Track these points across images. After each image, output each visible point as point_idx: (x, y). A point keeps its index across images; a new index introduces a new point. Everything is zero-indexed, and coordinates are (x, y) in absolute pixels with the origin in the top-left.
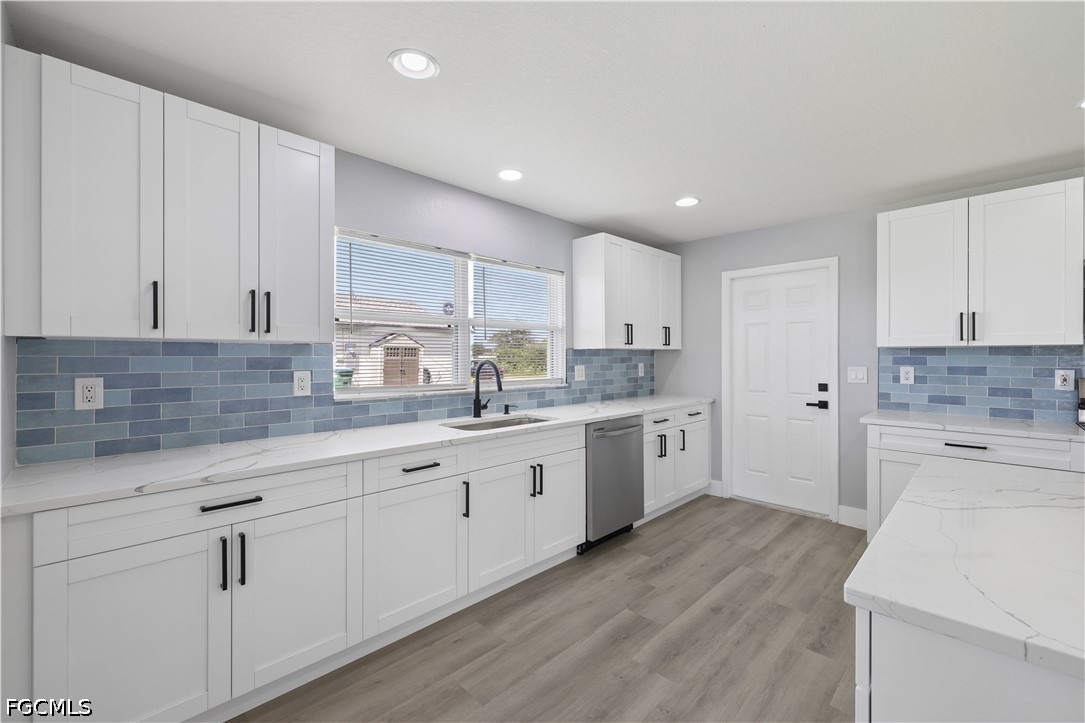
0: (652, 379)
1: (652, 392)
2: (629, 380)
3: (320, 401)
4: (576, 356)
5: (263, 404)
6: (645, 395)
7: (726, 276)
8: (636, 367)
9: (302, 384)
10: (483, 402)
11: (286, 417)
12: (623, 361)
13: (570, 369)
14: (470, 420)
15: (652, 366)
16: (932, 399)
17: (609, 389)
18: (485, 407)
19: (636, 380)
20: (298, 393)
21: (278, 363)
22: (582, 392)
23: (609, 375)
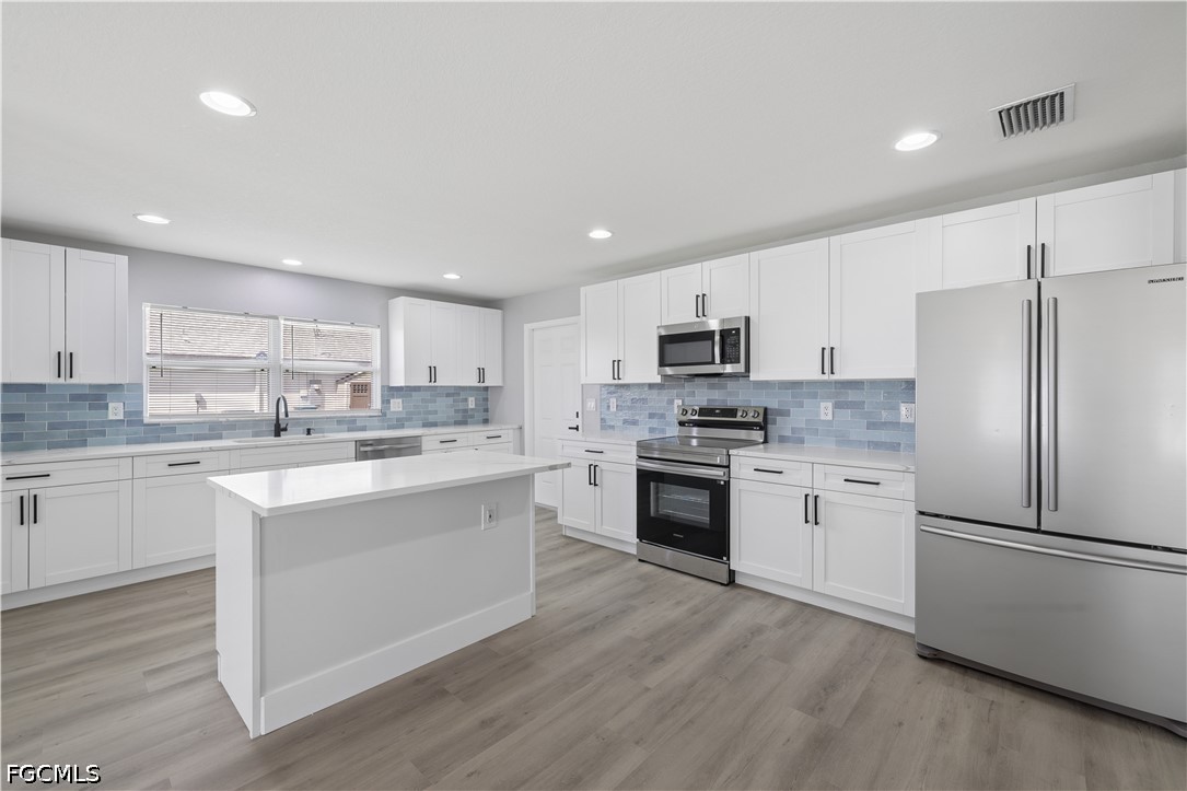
0: (486, 410)
1: (486, 421)
2: (457, 411)
3: (130, 423)
4: (391, 392)
5: (83, 425)
6: (477, 423)
7: (527, 327)
8: (466, 400)
9: (115, 411)
10: (282, 426)
11: (103, 433)
12: (448, 395)
13: (386, 402)
14: (272, 440)
15: (486, 400)
16: (625, 422)
17: (431, 418)
18: (285, 429)
19: (466, 411)
20: (111, 417)
21: (97, 396)
22: (398, 420)
23: (431, 407)
